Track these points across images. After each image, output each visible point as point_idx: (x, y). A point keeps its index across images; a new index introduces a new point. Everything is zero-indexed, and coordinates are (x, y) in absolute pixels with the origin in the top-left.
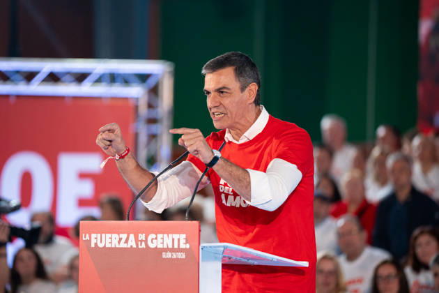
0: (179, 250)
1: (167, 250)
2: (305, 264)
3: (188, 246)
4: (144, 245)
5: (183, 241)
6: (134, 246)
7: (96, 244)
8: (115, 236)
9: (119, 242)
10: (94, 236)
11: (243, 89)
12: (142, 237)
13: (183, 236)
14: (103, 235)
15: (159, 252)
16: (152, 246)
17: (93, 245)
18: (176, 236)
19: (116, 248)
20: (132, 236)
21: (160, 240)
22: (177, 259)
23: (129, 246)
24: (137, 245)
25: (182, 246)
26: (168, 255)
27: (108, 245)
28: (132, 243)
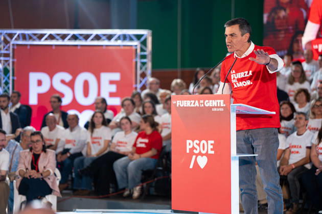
0: (220, 107)
1: (214, 107)
3: (225, 105)
4: (203, 105)
5: (222, 103)
6: (198, 106)
7: (179, 105)
8: (188, 101)
9: (191, 104)
10: (178, 102)
11: (242, 35)
12: (202, 101)
13: (222, 101)
14: (183, 101)
15: (210, 108)
16: (207, 105)
17: (178, 106)
18: (219, 101)
19: (189, 107)
20: (197, 102)
21: (210, 103)
22: (219, 111)
23: (195, 106)
24: (199, 105)
25: (222, 105)
26: (215, 109)
27: (185, 106)
28: (197, 104)
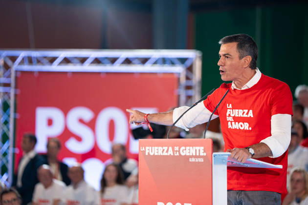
0: (200, 157)
1: (192, 157)
2: (280, 167)
3: (205, 154)
4: (178, 154)
5: (202, 151)
6: (172, 154)
7: (149, 153)
8: (160, 148)
9: (163, 152)
10: (147, 148)
11: (241, 58)
12: (177, 148)
13: (202, 148)
14: (153, 147)
15: (187, 158)
16: (183, 154)
17: (147, 154)
18: (198, 148)
19: (161, 156)
20: (170, 148)
21: (188, 151)
22: (199, 162)
23: (169, 154)
24: (174, 153)
25: (202, 154)
26: (193, 160)
27: (156, 154)
28: (171, 152)
